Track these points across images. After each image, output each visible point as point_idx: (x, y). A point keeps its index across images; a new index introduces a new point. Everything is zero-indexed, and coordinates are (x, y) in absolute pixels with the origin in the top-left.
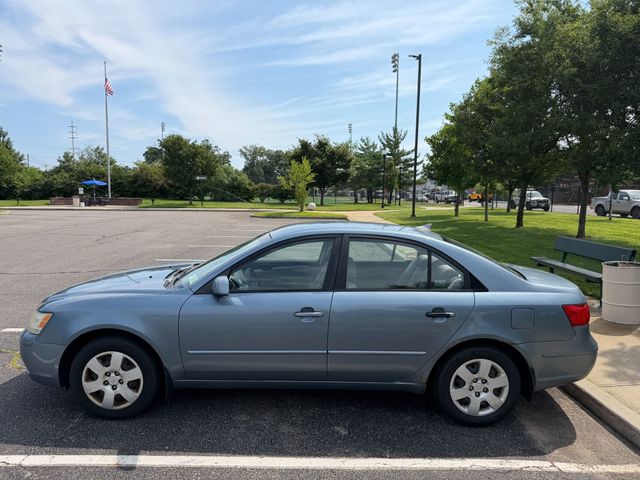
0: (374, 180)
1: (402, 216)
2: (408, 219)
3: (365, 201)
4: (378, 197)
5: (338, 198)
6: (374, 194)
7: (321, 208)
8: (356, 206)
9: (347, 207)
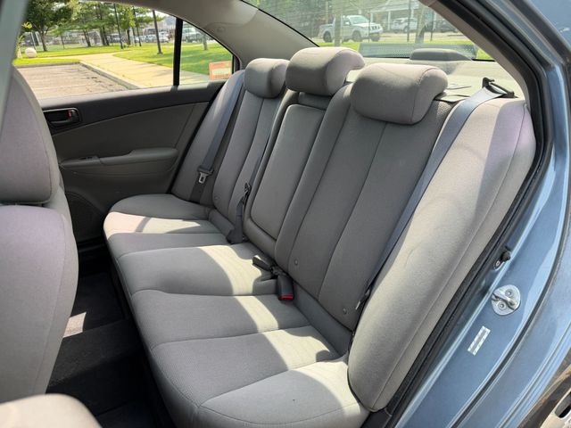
0: (104, 18)
1: (148, 55)
2: (154, 57)
3: (100, 44)
4: (115, 41)
5: (66, 46)
6: (109, 37)
7: (43, 54)
8: (90, 50)
9: (79, 51)
